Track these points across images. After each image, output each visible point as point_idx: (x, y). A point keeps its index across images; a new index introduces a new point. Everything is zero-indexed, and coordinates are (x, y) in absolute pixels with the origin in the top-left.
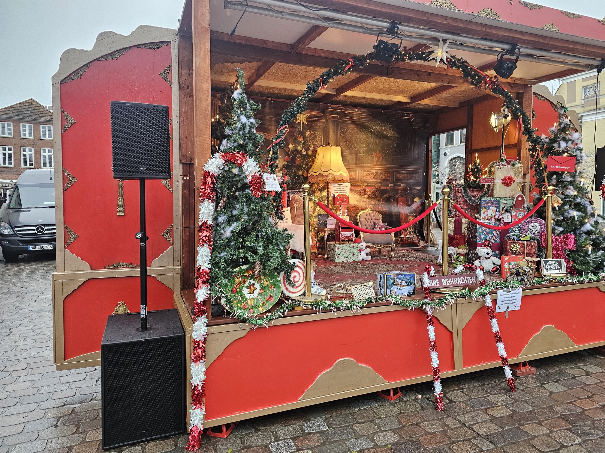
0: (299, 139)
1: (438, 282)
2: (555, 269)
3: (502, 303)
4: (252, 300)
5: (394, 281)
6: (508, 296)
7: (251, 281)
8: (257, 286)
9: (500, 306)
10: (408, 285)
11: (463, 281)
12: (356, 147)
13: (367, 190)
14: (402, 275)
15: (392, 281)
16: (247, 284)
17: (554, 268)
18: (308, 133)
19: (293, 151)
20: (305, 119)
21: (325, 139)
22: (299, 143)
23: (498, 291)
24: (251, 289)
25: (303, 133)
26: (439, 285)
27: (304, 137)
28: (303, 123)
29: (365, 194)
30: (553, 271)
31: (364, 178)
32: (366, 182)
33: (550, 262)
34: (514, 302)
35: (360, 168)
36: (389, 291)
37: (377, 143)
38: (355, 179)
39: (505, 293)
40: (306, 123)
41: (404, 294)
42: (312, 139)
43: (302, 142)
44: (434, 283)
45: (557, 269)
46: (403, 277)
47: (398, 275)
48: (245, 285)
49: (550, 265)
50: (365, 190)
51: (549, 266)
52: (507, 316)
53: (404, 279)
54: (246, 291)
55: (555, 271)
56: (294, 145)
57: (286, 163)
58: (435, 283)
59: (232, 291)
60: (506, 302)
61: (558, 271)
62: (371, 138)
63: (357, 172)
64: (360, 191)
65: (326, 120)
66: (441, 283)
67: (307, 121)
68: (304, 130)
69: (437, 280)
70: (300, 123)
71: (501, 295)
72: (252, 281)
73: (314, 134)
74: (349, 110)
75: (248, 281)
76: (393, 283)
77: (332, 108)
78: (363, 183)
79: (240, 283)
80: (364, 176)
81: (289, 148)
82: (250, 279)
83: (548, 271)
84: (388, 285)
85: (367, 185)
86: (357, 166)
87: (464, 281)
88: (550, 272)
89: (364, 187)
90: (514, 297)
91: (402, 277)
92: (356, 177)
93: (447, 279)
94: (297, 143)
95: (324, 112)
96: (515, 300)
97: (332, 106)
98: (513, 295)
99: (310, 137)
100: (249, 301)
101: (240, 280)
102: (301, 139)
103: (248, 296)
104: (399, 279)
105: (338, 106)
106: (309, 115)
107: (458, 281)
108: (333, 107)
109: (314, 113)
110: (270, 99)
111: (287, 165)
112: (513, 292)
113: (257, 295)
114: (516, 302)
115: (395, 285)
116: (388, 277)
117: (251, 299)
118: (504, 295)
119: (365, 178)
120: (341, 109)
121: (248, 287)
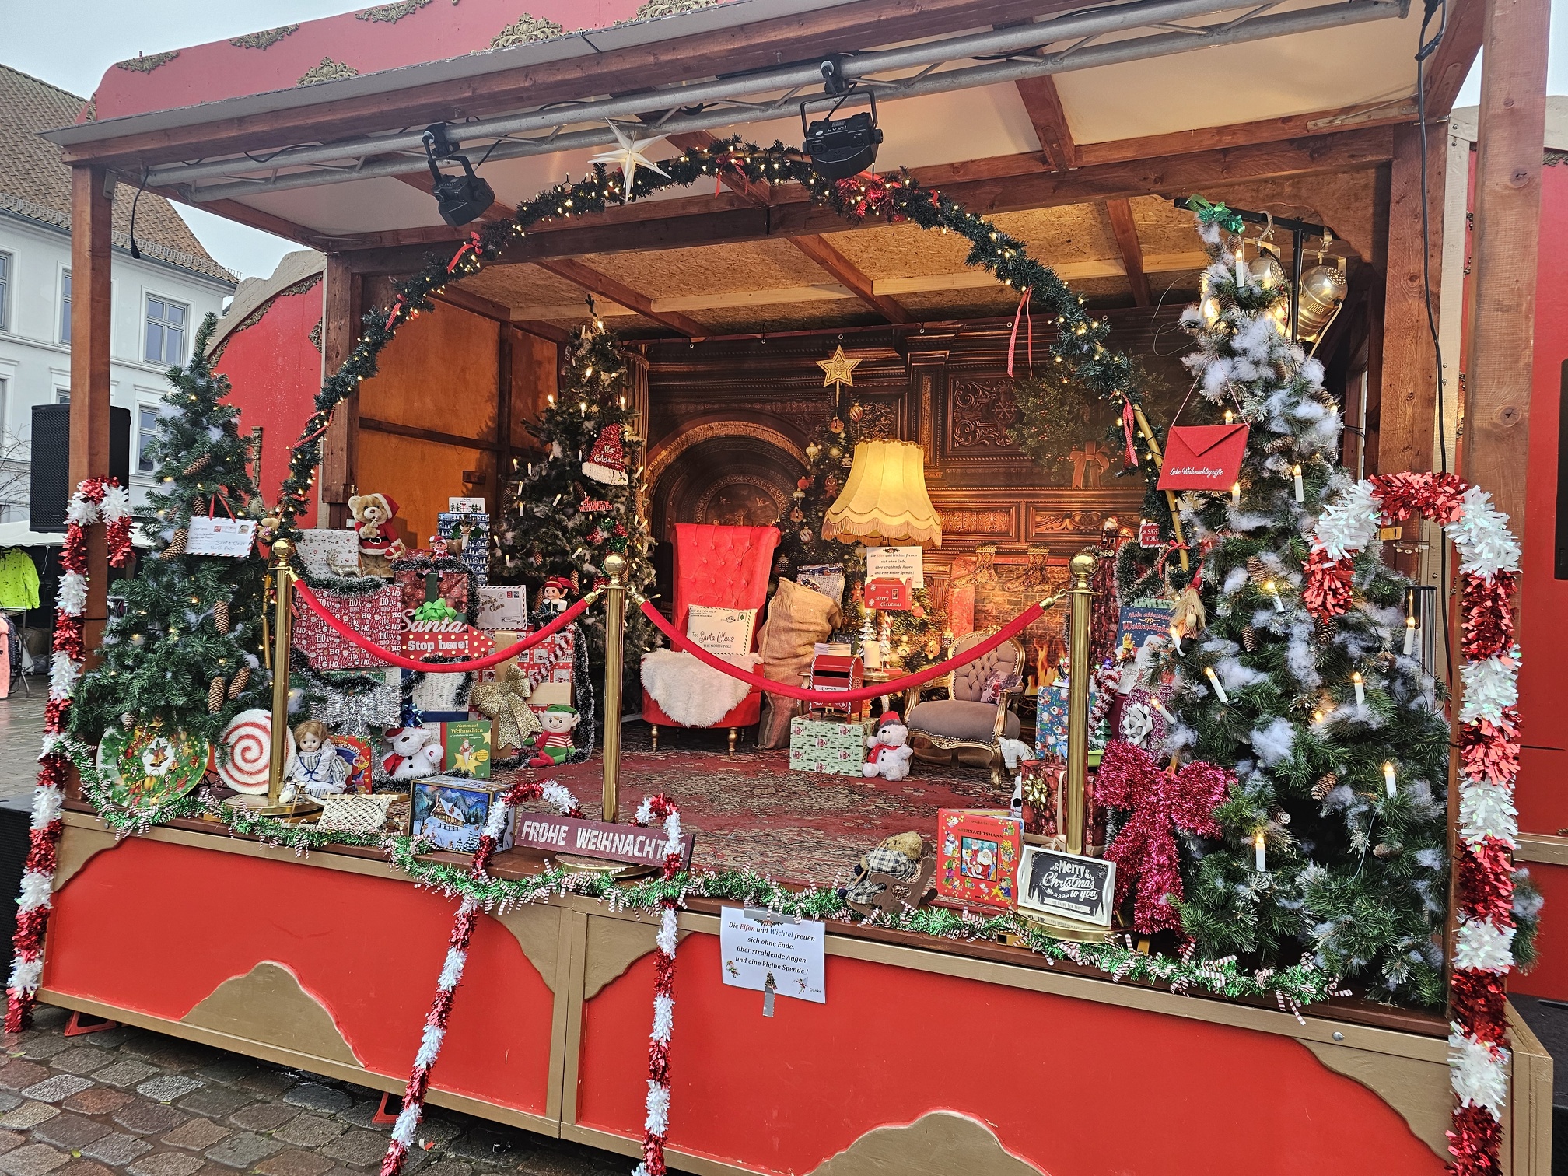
0: (834, 430)
1: (564, 835)
2: (1076, 900)
3: (742, 955)
4: (154, 779)
5: (434, 804)
6: (762, 936)
7: (161, 740)
8: (170, 752)
9: (736, 964)
10: (468, 821)
11: (641, 850)
12: (1006, 437)
13: (1049, 569)
14: (454, 790)
15: (428, 802)
16: (153, 745)
17: (1073, 895)
18: (856, 411)
19: (817, 464)
20: (849, 374)
21: (905, 423)
22: (833, 439)
23: (725, 910)
24: (157, 756)
25: (842, 413)
26: (562, 843)
27: (846, 420)
28: (842, 386)
29: (1044, 580)
30: (1067, 904)
31: (1038, 530)
32: (1046, 544)
33: (1063, 864)
34: (794, 968)
35: (1023, 501)
36: (417, 826)
37: (1086, 418)
38: (1007, 534)
39: (751, 922)
40: (851, 384)
41: (455, 844)
42: (868, 427)
43: (843, 435)
44: (551, 834)
45: (1086, 902)
46: (457, 798)
47: (444, 789)
48: (150, 747)
49: (1062, 876)
50: (1042, 569)
51: (1055, 881)
52: (768, 1011)
53: (460, 804)
54: (148, 759)
55: (1074, 906)
56: (820, 447)
57: (802, 495)
58: (555, 835)
59: (126, 754)
60: (758, 958)
61: (1087, 909)
62: (1062, 405)
63: (1013, 511)
64: (1026, 572)
65: (908, 369)
66: (571, 838)
67: (854, 377)
68: (846, 403)
69: (565, 828)
70: (833, 386)
71: (731, 925)
72: (163, 741)
73: (873, 411)
74: (984, 330)
75: (157, 739)
76: (430, 808)
77: (929, 332)
78: (1037, 546)
79: (142, 740)
80: (1038, 525)
81: (806, 455)
82: (160, 737)
83: (1047, 900)
84: (417, 810)
85: (1050, 554)
86: (1010, 496)
87: (647, 848)
88: (1051, 905)
89: (1039, 561)
90: (788, 946)
91: (454, 795)
92: (1009, 527)
93: (596, 832)
94: (828, 440)
95: (902, 347)
96: (797, 960)
97: (927, 325)
98: (785, 940)
99: (861, 421)
100: (147, 781)
101: (143, 734)
102: (838, 429)
103: (148, 770)
104: (448, 800)
105: (947, 322)
106: (859, 360)
107: (628, 846)
108: (932, 329)
109: (874, 354)
110: (759, 336)
111: (804, 501)
112: (787, 927)
113: (165, 771)
114: (800, 971)
115: (435, 814)
116: (417, 787)
117: (151, 777)
118: (747, 928)
119: (1042, 530)
120: (957, 331)
121: (153, 751)
